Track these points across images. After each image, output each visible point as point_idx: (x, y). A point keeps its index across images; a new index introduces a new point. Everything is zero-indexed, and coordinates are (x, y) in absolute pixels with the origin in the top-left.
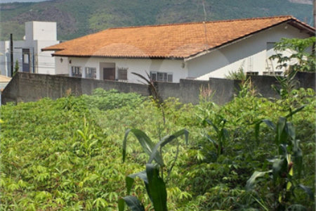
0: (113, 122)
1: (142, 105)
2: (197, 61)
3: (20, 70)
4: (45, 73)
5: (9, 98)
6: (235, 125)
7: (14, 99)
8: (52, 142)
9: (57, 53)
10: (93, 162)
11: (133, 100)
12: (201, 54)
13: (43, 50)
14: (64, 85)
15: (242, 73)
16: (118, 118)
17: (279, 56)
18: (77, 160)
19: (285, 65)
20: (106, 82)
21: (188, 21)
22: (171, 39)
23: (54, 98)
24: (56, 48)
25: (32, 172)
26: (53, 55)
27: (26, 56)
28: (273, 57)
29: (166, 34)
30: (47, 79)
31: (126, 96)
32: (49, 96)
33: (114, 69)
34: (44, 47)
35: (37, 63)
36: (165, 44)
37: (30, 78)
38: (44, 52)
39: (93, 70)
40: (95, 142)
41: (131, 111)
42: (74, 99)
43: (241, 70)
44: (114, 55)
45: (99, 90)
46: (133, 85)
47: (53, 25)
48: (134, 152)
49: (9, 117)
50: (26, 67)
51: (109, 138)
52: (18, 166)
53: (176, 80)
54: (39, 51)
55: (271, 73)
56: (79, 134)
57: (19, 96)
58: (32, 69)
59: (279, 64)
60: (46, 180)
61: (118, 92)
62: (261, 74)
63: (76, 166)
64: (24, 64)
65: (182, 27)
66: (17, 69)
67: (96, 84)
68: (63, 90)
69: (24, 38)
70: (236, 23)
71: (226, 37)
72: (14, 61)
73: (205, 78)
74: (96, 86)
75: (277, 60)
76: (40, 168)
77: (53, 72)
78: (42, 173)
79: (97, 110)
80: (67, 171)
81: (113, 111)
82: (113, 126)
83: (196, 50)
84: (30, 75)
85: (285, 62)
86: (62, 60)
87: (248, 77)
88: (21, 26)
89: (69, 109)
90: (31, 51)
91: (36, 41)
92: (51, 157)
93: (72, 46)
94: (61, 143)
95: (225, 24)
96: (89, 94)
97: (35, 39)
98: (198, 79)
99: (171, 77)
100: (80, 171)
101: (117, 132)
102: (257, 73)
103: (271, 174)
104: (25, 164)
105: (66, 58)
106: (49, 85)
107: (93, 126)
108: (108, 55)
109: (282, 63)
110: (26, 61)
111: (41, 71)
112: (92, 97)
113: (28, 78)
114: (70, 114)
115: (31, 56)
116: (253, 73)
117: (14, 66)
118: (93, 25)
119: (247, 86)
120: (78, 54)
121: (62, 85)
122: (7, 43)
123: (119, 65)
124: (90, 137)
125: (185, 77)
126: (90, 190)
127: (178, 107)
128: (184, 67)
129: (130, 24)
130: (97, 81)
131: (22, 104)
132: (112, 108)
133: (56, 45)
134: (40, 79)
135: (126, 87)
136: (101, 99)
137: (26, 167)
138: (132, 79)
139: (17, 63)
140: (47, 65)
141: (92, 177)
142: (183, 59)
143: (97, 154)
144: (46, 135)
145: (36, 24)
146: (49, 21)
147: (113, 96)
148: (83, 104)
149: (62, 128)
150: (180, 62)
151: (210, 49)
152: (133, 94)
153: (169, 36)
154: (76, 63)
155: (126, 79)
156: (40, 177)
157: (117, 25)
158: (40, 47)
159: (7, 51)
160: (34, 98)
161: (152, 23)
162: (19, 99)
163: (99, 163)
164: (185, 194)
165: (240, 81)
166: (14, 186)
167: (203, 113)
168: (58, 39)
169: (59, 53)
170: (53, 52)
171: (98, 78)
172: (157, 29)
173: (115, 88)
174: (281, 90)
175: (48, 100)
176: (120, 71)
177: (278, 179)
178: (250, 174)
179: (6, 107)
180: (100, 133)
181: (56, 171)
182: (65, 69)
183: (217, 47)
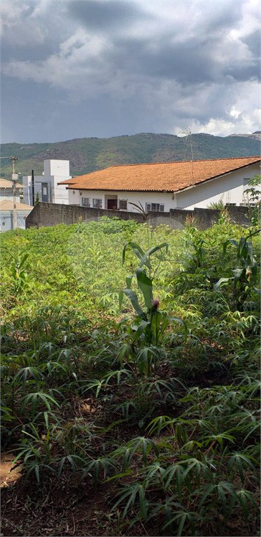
0: (115, 243)
1: (138, 230)
2: (185, 194)
3: (40, 200)
4: (61, 203)
5: (32, 223)
6: (212, 246)
7: (36, 224)
8: (69, 257)
9: (70, 186)
10: (100, 272)
11: (132, 226)
12: (188, 188)
13: (58, 184)
14: (76, 213)
15: (222, 204)
16: (119, 240)
17: (252, 190)
18: (88, 270)
19: (257, 198)
20: (109, 211)
21: (179, 160)
22: (164, 175)
23: (68, 224)
24: (69, 182)
25: (54, 278)
26: (67, 188)
27: (45, 189)
28: (247, 191)
29: (160, 172)
30: (62, 208)
31: (126, 222)
32: (64, 222)
33: (117, 200)
34: (60, 182)
35: (54, 195)
36: (159, 179)
37: (49, 207)
38: (60, 185)
39: (99, 201)
40: (101, 257)
41: (130, 235)
42: (84, 224)
43: (221, 202)
44: (116, 189)
45: (104, 218)
46: (132, 214)
47: (67, 163)
48: (131, 265)
49: (34, 238)
50: (45, 198)
51: (112, 255)
52: (44, 274)
53: (167, 210)
54: (55, 184)
55: (247, 204)
56: (90, 251)
57: (40, 222)
58: (49, 199)
59: (252, 197)
60: (65, 284)
61: (119, 219)
62: (238, 205)
63: (87, 274)
64: (43, 196)
65: (174, 165)
66: (38, 200)
67: (102, 212)
68: (75, 217)
69: (43, 174)
70: (218, 162)
71: (210, 174)
72: (35, 193)
73: (191, 208)
74: (102, 215)
75: (250, 193)
76: (60, 275)
77: (67, 203)
78: (62, 279)
79: (102, 234)
80: (81, 278)
81: (115, 234)
82: (116, 247)
83: (185, 184)
84: (48, 204)
85: (257, 195)
86: (74, 192)
87: (226, 207)
88: (40, 163)
89: (80, 232)
90: (49, 186)
91: (53, 176)
92: (68, 268)
93: (82, 181)
94: (75, 258)
95: (209, 163)
96: (96, 221)
97: (52, 175)
98: (185, 209)
99: (163, 207)
100: (90, 279)
101: (118, 251)
102: (234, 204)
103: (233, 280)
104: (49, 273)
105: (78, 191)
106: (64, 213)
107: (99, 245)
108: (111, 188)
109: (255, 196)
110: (45, 193)
111: (57, 201)
112: (98, 223)
113: (47, 207)
114: (81, 236)
115: (49, 189)
116: (231, 204)
117: (35, 197)
118: (99, 163)
119: (224, 215)
120: (87, 188)
121: (74, 213)
122: (30, 178)
123: (120, 197)
124: (98, 254)
125: (174, 207)
126: (99, 291)
127: (168, 232)
128: (173, 199)
129: (130, 162)
130: (103, 210)
131: (42, 228)
132: (115, 232)
133: (69, 180)
134: (57, 208)
135: (125, 216)
136: (105, 225)
137: (49, 275)
138: (130, 208)
139: (38, 195)
140: (62, 197)
141: (100, 282)
142: (173, 192)
143: (103, 267)
144: (63, 253)
145: (52, 161)
146: (62, 159)
147: (114, 222)
148: (91, 229)
149: (75, 247)
150: (171, 195)
151: (196, 184)
152: (132, 221)
153: (162, 173)
154: (85, 195)
155: (126, 209)
156: (61, 282)
157: (120, 163)
158: (56, 181)
159: (29, 185)
160: (52, 223)
161: (149, 161)
162: (40, 224)
163: (105, 273)
164: (169, 294)
165: (220, 211)
166: (42, 287)
167: (187, 236)
168: (70, 175)
169: (72, 186)
170: (67, 186)
171: (103, 208)
172: (152, 167)
173: (117, 216)
174: (253, 218)
175: (63, 225)
176: (121, 201)
177: (238, 283)
178: (217, 280)
179: (30, 230)
180: (105, 251)
181: (73, 278)
182: (77, 200)
183: (202, 182)
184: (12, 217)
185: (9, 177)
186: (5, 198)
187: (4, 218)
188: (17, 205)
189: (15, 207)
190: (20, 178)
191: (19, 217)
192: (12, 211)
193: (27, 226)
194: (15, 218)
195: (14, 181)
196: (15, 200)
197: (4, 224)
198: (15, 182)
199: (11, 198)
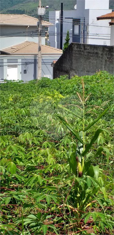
3: (71, 41)
4: (102, 44)
5: (62, 71)
7: (67, 72)
13: (98, 19)
26: (110, 24)
27: (77, 27)
30: (103, 50)
32: (105, 70)
34: (99, 16)
37: (85, 49)
38: (100, 21)
57: (72, 69)
64: (74, 35)
66: (68, 41)
69: (75, 7)
72: (64, 31)
77: (108, 44)
90: (82, 22)
97: (86, 8)
106: (105, 57)
110: (77, 32)
113: (83, 49)
115: (82, 27)
117: (64, 38)
122: (58, 13)
131: (75, 78)
134: (95, 51)
140: (100, 36)
158: (94, 15)
159: (57, 22)
160: (88, 71)
162: (72, 73)
170: (110, 21)
184: (35, 62)
185: (33, 13)
186: (27, 39)
187: (26, 64)
188: (42, 48)
189: (40, 49)
190: (47, 13)
191: (44, 63)
192: (36, 55)
193: (55, 76)
194: (40, 64)
195: (41, 16)
196: (40, 41)
197: (25, 72)
198: (41, 18)
199: (36, 39)
